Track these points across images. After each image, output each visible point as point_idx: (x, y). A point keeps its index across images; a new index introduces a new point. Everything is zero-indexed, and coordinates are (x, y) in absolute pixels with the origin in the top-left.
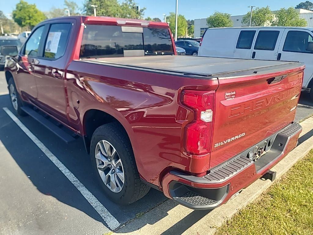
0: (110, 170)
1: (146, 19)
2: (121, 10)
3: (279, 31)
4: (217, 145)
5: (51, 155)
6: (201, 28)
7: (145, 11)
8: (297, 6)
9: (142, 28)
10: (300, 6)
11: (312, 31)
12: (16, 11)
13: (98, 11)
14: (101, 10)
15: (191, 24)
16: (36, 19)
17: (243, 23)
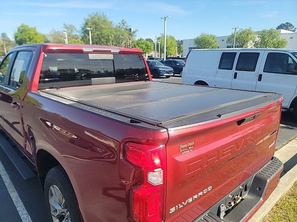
0: (64, 218)
1: (138, 40)
2: (114, 32)
3: (259, 53)
4: (173, 210)
5: (12, 190)
6: (190, 47)
7: (137, 32)
8: (278, 27)
9: (112, 55)
10: (281, 27)
11: (291, 53)
12: (17, 34)
13: (94, 33)
14: (96, 32)
15: (181, 44)
16: (36, 41)
17: (228, 43)
